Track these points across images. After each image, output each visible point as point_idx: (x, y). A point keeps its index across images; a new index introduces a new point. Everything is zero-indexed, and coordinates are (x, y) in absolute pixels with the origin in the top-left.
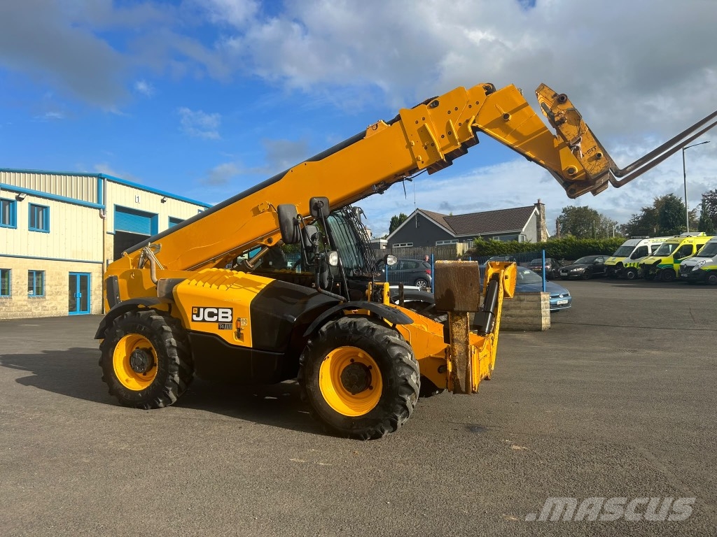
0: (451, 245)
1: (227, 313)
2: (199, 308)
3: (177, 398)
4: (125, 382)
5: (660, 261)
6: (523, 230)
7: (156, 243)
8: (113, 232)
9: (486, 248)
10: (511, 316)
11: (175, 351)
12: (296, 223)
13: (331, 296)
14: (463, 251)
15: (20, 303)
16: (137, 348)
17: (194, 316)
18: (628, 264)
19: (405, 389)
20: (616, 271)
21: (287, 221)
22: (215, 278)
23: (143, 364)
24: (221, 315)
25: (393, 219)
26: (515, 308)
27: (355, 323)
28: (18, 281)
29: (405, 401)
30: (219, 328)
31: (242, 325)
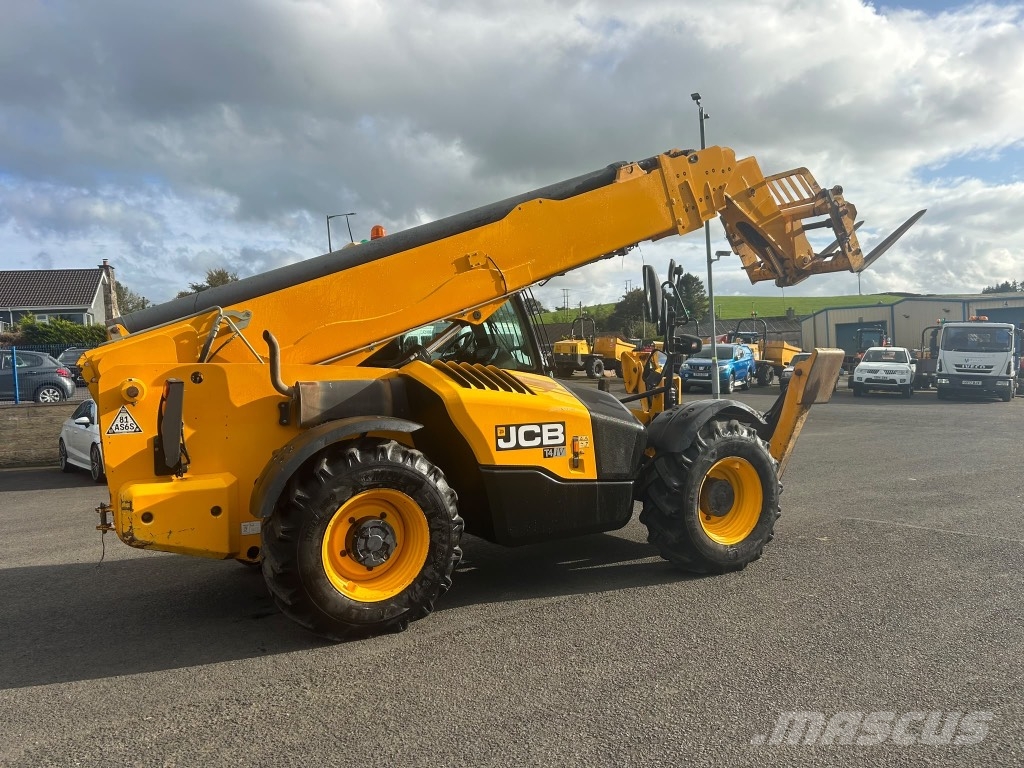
1: (556, 430)
2: (507, 428)
6: (93, 306)
7: (236, 308)
17: (501, 441)
24: (546, 434)
30: (545, 457)
31: (581, 446)
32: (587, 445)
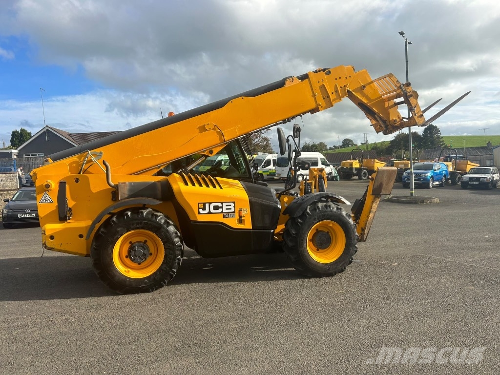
1: (230, 205)
2: (204, 204)
4: (126, 273)
7: (97, 151)
17: (201, 211)
24: (225, 207)
25: (14, 132)
30: (224, 217)
31: (243, 213)
32: (247, 213)
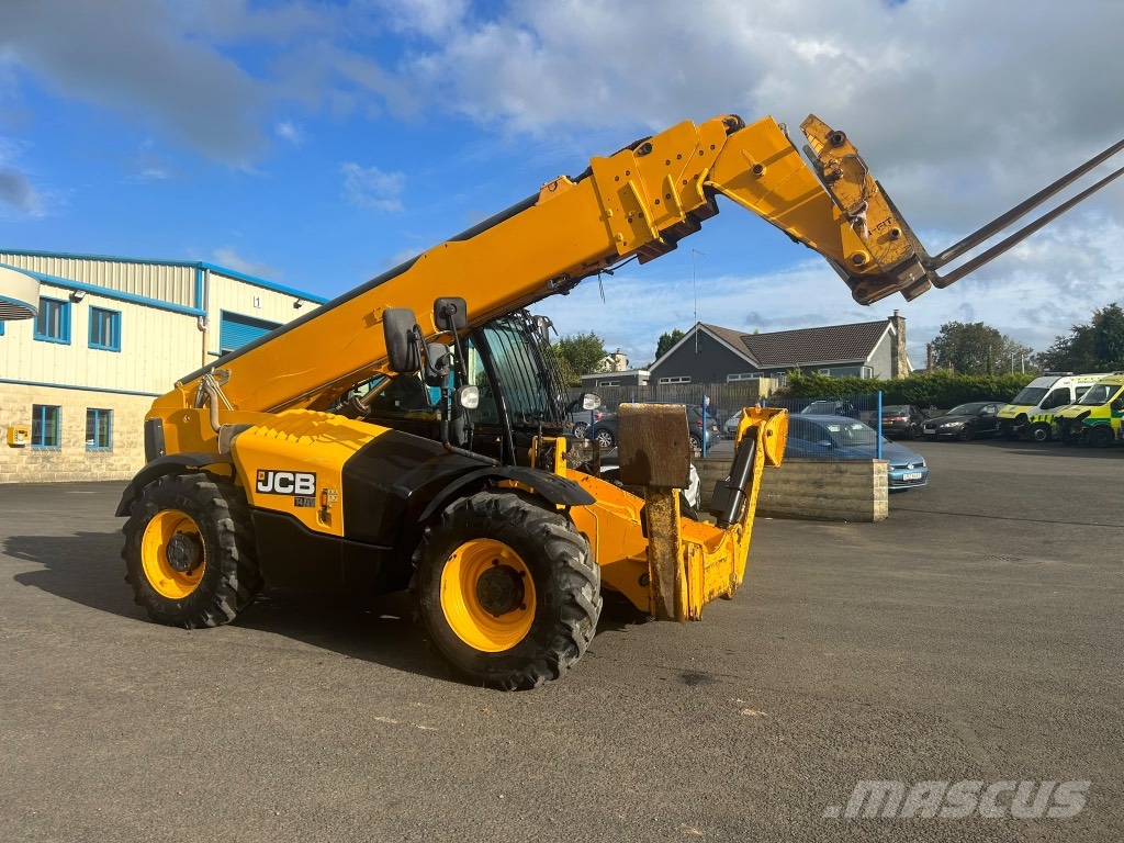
0: (752, 381)
1: (307, 480)
2: (267, 472)
3: (237, 612)
4: (159, 586)
5: (1089, 413)
6: (869, 359)
7: (223, 368)
8: (218, 352)
9: (806, 388)
10: (826, 497)
11: (232, 538)
12: (412, 340)
13: (471, 457)
14: (770, 392)
15: (73, 458)
16: (180, 532)
17: (260, 484)
18: (1037, 417)
19: (572, 611)
20: (1016, 428)
21: (397, 336)
22: (296, 425)
23: (185, 558)
24: (298, 483)
25: (662, 338)
26: (832, 484)
27: (496, 501)
28: (72, 424)
29: (570, 630)
30: (296, 505)
31: (330, 499)
32: (335, 499)
